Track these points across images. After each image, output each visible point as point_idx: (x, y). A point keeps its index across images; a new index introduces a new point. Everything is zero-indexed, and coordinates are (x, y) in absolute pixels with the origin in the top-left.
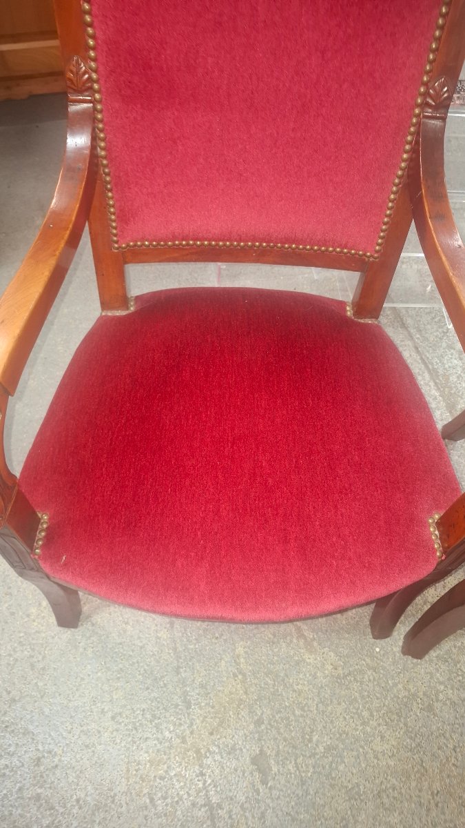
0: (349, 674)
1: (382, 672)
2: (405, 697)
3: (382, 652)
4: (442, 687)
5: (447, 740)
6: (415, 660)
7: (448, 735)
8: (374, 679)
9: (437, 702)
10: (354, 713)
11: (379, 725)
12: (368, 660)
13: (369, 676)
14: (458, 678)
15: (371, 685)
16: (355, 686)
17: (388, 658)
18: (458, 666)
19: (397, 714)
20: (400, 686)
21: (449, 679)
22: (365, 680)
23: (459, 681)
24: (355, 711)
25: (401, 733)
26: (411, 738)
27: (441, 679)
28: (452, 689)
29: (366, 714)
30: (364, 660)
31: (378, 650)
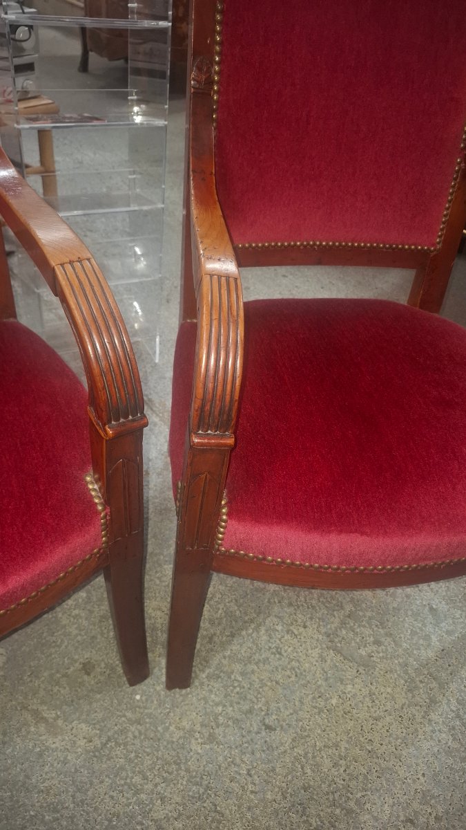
0: (109, 740)
1: (147, 720)
2: (180, 737)
3: (144, 698)
4: (220, 708)
5: (239, 766)
6: (184, 691)
7: (238, 761)
8: (140, 733)
9: (218, 727)
10: (122, 785)
11: (156, 785)
12: (129, 714)
13: (133, 733)
14: (235, 691)
15: (137, 742)
16: (119, 751)
17: (152, 702)
18: (233, 677)
19: (175, 762)
20: (172, 728)
21: (226, 696)
22: (129, 739)
23: (238, 693)
24: (122, 782)
25: (185, 783)
26: (197, 784)
27: (217, 700)
28: (231, 706)
29: (137, 779)
30: (125, 716)
31: (138, 697)
